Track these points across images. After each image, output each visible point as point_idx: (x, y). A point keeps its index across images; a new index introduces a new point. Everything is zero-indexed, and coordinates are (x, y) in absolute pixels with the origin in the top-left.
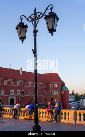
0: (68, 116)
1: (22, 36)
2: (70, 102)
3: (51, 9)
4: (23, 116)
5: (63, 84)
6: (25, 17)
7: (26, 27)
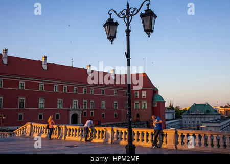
0: (166, 139)
1: (112, 35)
2: (167, 120)
3: (148, 5)
4: (100, 138)
5: (155, 91)
6: (115, 12)
7: (116, 24)
